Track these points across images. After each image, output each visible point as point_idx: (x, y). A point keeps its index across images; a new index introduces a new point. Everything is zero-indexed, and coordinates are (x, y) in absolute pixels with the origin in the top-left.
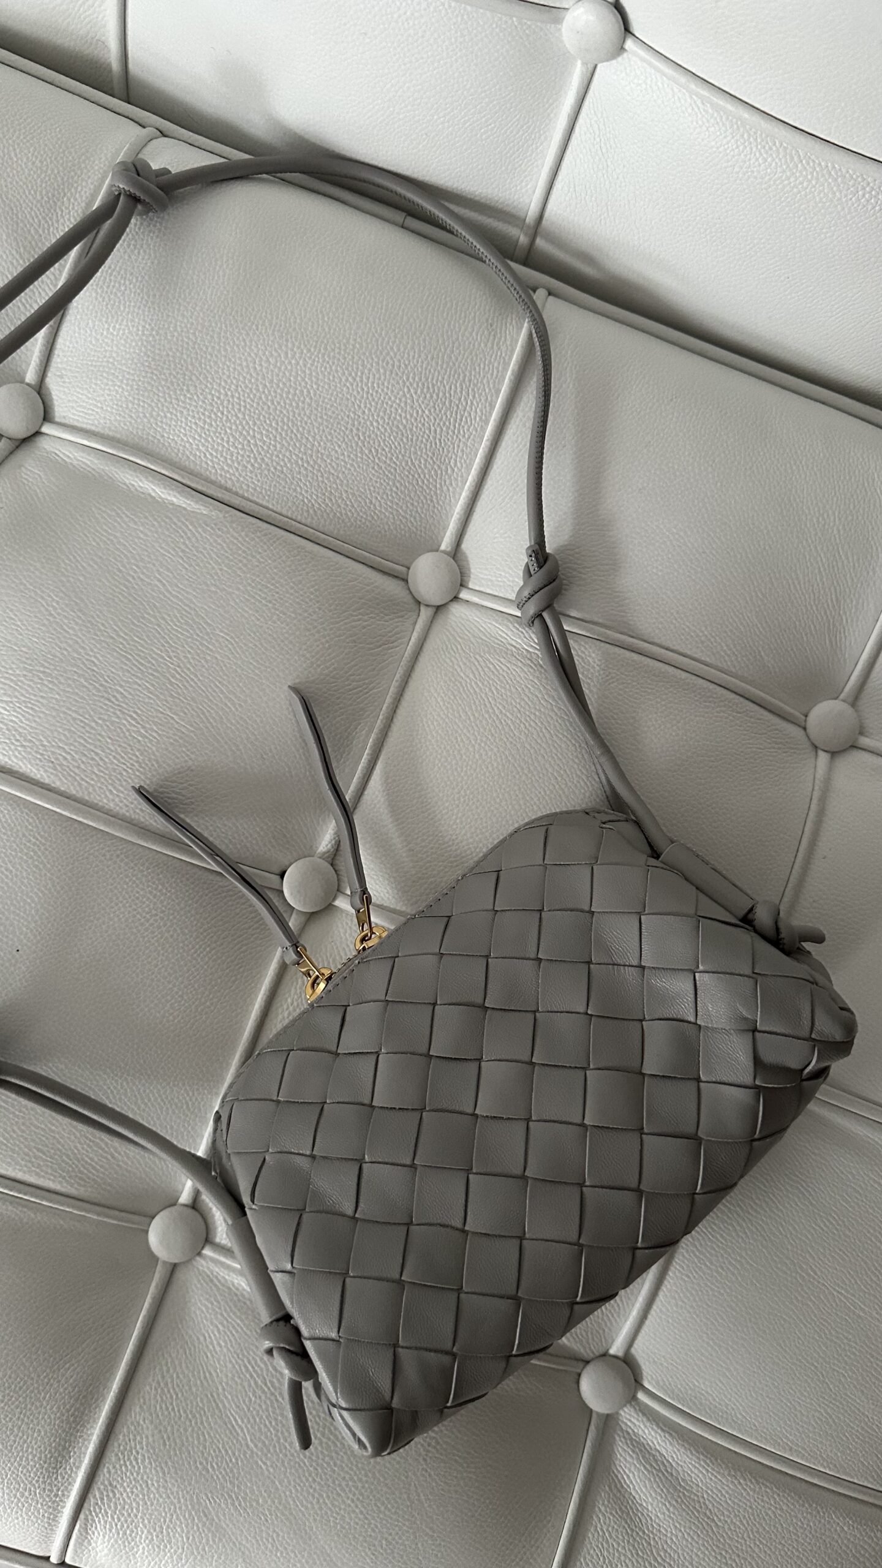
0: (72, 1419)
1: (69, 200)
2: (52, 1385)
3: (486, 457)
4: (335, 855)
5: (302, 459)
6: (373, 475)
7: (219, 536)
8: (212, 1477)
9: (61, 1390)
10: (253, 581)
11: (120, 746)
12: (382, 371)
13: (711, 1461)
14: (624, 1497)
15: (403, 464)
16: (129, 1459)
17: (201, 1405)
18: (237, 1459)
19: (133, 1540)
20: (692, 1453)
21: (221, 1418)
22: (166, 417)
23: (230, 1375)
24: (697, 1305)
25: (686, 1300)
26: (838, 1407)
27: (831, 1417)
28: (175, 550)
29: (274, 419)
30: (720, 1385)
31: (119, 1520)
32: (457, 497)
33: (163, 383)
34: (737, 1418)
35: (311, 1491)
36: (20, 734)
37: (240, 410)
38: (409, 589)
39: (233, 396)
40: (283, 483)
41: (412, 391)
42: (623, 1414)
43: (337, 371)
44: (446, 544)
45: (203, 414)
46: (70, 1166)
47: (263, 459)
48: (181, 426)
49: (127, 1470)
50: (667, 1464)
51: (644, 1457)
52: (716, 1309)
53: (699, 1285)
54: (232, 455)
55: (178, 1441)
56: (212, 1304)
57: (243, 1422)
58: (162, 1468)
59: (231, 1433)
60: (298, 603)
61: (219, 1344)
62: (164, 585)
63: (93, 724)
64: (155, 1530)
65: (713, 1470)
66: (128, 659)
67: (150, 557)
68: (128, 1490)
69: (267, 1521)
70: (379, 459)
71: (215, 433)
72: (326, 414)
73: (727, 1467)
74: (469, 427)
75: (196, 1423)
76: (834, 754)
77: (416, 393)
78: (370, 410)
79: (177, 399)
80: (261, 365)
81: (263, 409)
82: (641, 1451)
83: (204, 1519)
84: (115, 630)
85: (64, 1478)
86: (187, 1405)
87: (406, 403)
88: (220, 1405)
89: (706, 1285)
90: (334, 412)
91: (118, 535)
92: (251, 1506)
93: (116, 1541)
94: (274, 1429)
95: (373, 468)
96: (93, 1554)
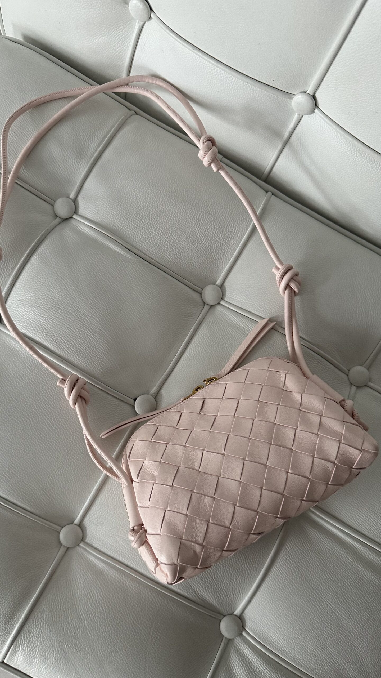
0: (18, 603)
1: (98, 133)
2: (13, 587)
3: (239, 253)
4: (157, 395)
5: (169, 243)
6: (195, 253)
7: (133, 267)
8: (69, 636)
9: (16, 590)
10: (143, 286)
11: (83, 340)
12: (204, 215)
13: (268, 665)
14: (231, 673)
15: (207, 250)
16: (37, 623)
17: (69, 605)
18: (80, 630)
19: (33, 656)
20: (261, 660)
21: (76, 612)
22: (121, 220)
23: (83, 596)
24: (272, 599)
25: (268, 597)
26: (323, 651)
27: (319, 655)
28: (116, 270)
29: (161, 227)
30: (277, 634)
31: (29, 647)
32: (225, 265)
33: (122, 207)
34: (282, 649)
35: (107, 648)
36: (46, 330)
37: (149, 222)
38: (202, 297)
39: (147, 216)
40: (161, 251)
41: (215, 224)
42: (236, 640)
43: (188, 213)
44: (219, 282)
45: (135, 221)
46: (35, 501)
47: (154, 241)
48: (126, 224)
49: (36, 627)
50: (251, 664)
51: (242, 659)
52: (279, 602)
53: (274, 591)
54: (143, 238)
55: (58, 619)
56: (80, 566)
57: (85, 615)
58: (50, 629)
59: (79, 619)
60: (159, 296)
61: (81, 583)
62: (110, 282)
63: (74, 330)
64: (43, 654)
65: (269, 668)
66: (92, 308)
67: (106, 271)
68: (35, 635)
69: (87, 658)
70: (198, 247)
71: (138, 228)
72: (181, 228)
73: (275, 669)
74: (234, 241)
75: (66, 613)
76: (358, 387)
77: (216, 225)
78: (198, 229)
79: (126, 214)
80: (160, 206)
81: (158, 223)
82: (240, 655)
83: (63, 653)
84: (89, 296)
85: (11, 626)
86: (64, 605)
87: (212, 228)
88: (77, 608)
89: (277, 591)
90: (184, 228)
91: (96, 261)
92: (82, 650)
93: (26, 656)
94: (97, 620)
95: (195, 250)
96: (16, 660)
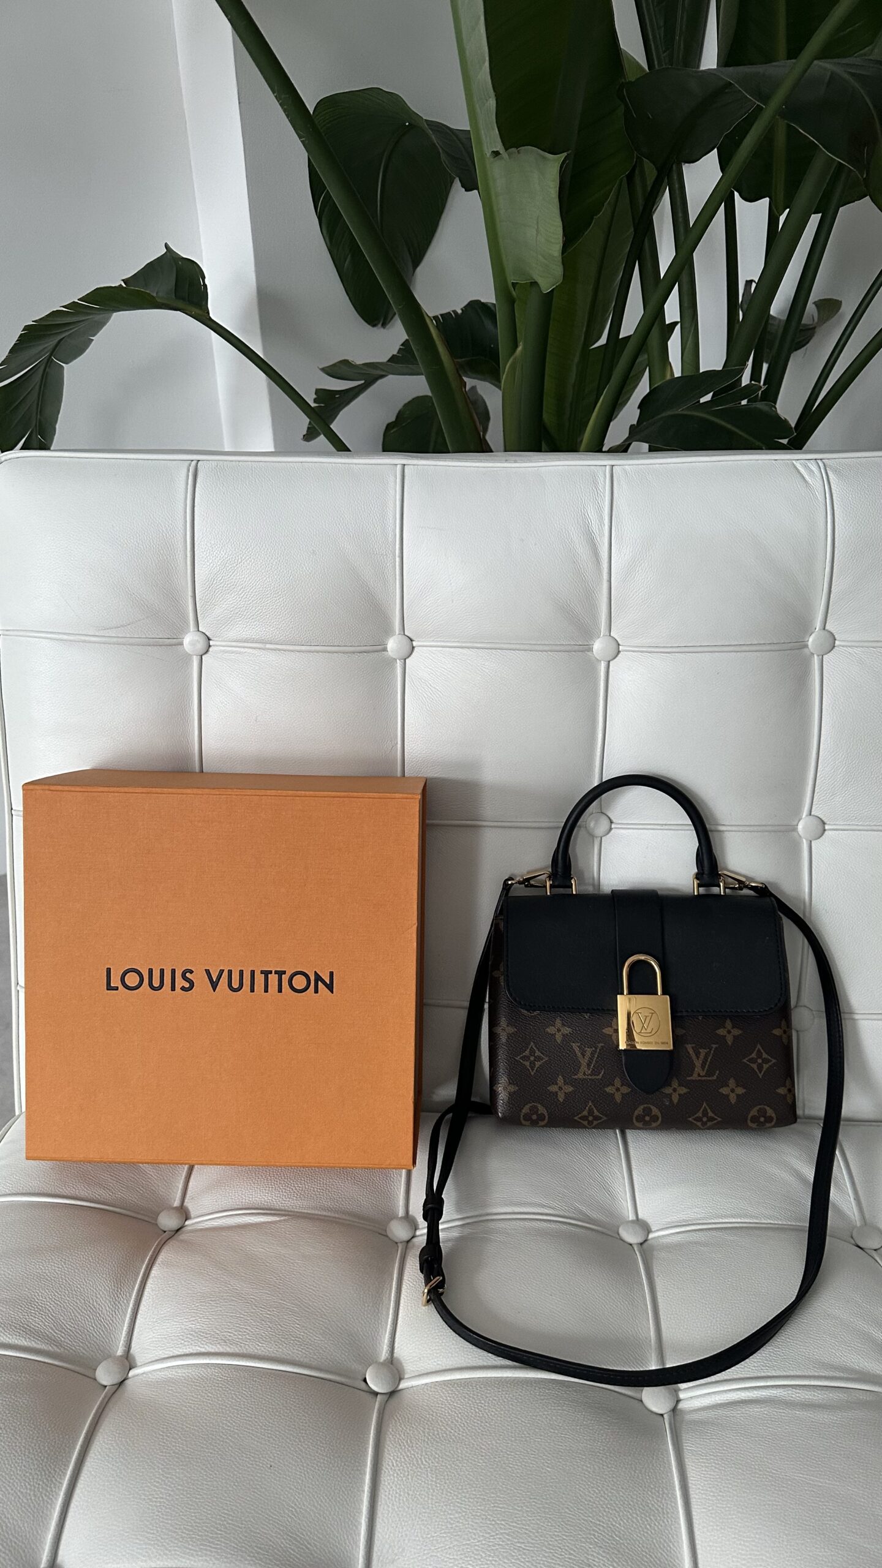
11: (259, 1323)
38: (390, 1239)
44: (401, 1213)
47: (301, 1194)
66: (255, 1284)
84: (245, 1273)
